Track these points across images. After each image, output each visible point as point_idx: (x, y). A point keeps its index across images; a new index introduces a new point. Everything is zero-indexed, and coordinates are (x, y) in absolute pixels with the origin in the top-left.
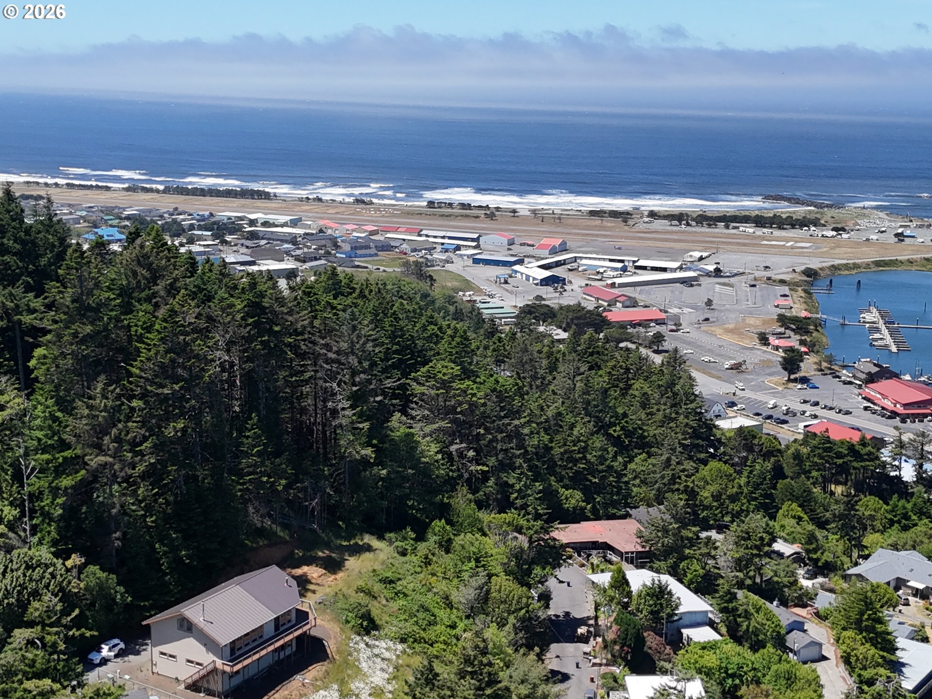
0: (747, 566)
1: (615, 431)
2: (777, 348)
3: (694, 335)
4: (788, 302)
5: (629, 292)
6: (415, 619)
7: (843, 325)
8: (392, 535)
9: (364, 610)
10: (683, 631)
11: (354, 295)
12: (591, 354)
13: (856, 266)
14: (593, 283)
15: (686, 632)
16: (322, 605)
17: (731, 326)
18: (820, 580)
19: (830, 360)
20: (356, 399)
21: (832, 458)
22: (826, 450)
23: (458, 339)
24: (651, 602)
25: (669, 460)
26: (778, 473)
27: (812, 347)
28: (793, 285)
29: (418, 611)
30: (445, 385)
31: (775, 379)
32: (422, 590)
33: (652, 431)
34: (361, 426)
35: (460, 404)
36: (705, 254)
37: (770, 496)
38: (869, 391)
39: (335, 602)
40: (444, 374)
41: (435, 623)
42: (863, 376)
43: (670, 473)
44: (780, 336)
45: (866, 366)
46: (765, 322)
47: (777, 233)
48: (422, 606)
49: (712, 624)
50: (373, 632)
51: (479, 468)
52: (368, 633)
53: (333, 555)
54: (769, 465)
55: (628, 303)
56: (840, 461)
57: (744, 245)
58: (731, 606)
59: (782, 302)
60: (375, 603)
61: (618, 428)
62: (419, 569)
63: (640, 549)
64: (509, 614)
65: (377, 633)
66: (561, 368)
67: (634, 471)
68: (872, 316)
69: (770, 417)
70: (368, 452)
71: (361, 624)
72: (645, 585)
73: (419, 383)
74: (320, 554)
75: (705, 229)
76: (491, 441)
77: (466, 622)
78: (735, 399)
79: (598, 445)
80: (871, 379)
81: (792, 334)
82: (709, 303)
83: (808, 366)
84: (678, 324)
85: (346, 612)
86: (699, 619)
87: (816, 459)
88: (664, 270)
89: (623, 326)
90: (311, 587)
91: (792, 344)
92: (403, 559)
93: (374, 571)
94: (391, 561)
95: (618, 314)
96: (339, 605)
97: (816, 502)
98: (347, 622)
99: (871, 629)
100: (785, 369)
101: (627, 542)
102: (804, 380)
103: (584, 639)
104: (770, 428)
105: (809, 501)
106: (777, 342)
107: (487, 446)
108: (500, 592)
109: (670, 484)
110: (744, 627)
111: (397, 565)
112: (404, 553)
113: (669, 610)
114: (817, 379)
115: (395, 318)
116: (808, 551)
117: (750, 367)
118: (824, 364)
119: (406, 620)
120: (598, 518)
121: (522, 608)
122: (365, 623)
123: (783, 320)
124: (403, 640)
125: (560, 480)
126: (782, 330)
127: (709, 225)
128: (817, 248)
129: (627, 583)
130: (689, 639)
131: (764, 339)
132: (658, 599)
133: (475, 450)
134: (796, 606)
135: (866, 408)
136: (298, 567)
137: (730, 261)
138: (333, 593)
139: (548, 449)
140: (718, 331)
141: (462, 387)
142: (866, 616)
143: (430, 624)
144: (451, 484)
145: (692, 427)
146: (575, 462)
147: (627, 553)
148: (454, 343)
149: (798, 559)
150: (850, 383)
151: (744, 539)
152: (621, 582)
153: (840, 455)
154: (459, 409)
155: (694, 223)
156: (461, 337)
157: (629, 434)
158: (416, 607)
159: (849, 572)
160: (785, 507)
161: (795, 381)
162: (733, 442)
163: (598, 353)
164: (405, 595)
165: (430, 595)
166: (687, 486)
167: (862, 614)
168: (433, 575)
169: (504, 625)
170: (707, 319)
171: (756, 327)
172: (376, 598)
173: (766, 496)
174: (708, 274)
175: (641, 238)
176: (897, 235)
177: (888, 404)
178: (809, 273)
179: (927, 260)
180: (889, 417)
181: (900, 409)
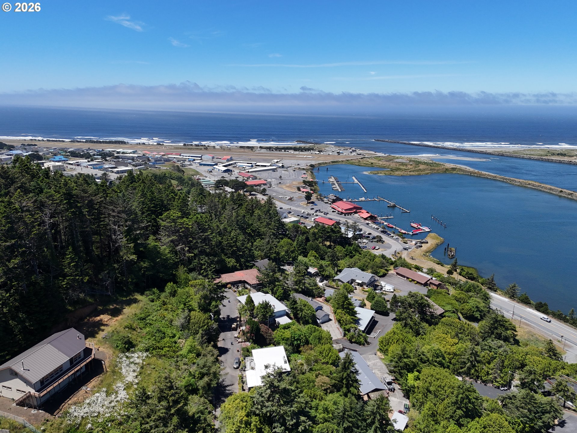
0: (299, 284)
1: (248, 231)
2: (303, 192)
3: (276, 188)
4: (306, 176)
5: (254, 174)
6: (154, 337)
7: (323, 183)
8: (148, 292)
9: (126, 340)
10: (276, 319)
11: (140, 182)
12: (239, 200)
13: (326, 163)
14: (242, 171)
15: (277, 320)
16: (105, 339)
17: (288, 185)
18: (325, 282)
19: (320, 195)
20: (129, 232)
21: (325, 233)
22: (323, 231)
23: (181, 200)
24: (262, 311)
25: (269, 241)
26: (307, 240)
27: (315, 191)
28: (307, 170)
29: (156, 333)
30: (174, 221)
31: (303, 203)
32: (160, 320)
33: (263, 230)
34: (130, 245)
35: (181, 228)
36: (278, 160)
37: (305, 249)
38: (333, 206)
39: (112, 336)
40: (174, 217)
41: (164, 337)
42: (331, 200)
43: (270, 246)
44: (304, 187)
45: (332, 197)
46: (299, 183)
47: (301, 153)
48: (158, 330)
49: (288, 315)
50: (131, 349)
51: (190, 255)
52: (128, 350)
53: (117, 306)
54: (304, 238)
55: (254, 178)
56: (328, 234)
57: (291, 157)
58: (295, 306)
59: (304, 176)
60: (135, 332)
61: (249, 230)
62: (159, 308)
63: (258, 283)
64: (199, 328)
65: (133, 349)
66: (227, 207)
67: (256, 245)
68: (332, 179)
69: (302, 216)
70: (134, 257)
71: (125, 347)
72: (259, 303)
73: (163, 221)
74: (111, 307)
76: (195, 243)
77: (180, 332)
78: (291, 211)
79: (241, 239)
80: (334, 201)
81: (308, 187)
82: (281, 177)
83: (314, 198)
84: (271, 185)
85: (117, 342)
86: (282, 313)
87: (320, 234)
88: (265, 166)
89: (252, 186)
90: (102, 328)
91: (308, 190)
92: (153, 304)
93: (135, 314)
94: (145, 306)
95: (250, 182)
96: (114, 338)
97: (321, 249)
98: (117, 347)
99: (348, 308)
100: (306, 199)
101: (253, 279)
102: (313, 203)
103: (235, 329)
104: (302, 220)
105: (318, 249)
106: (303, 190)
107: (194, 245)
108: (195, 318)
109: (269, 250)
110: (300, 315)
111: (149, 307)
112: (152, 301)
113: (270, 314)
114: (317, 202)
115: (152, 193)
116: (320, 271)
117: (295, 199)
118: (319, 197)
119: (149, 339)
120: (242, 269)
121: (205, 325)
122: (127, 346)
123: (304, 182)
124: (147, 350)
125: (226, 255)
126: (304, 185)
127: (279, 151)
128: (314, 157)
129: (252, 302)
130: (279, 323)
131: (299, 189)
132: (265, 309)
133: (189, 247)
134: (318, 297)
135: (333, 211)
136: (99, 316)
137: (287, 162)
138: (112, 331)
139: (220, 243)
140: (284, 187)
141: (182, 221)
142: (345, 303)
143: (162, 338)
144: (176, 265)
145: (277, 226)
146: (232, 247)
147: (253, 284)
148: (179, 202)
149: (316, 275)
150: (327, 203)
151: (298, 273)
152: (250, 301)
153: (328, 232)
154: (181, 231)
155: (274, 150)
156: (182, 199)
157: (253, 231)
158: (155, 331)
159: (335, 278)
160: (310, 253)
161: (310, 203)
162: (291, 230)
163: (242, 200)
164: (151, 324)
165: (163, 321)
166: (276, 251)
167: (344, 302)
168: (166, 310)
169: (197, 334)
170: (280, 183)
171: (296, 185)
172: (134, 330)
173: (303, 249)
174: (280, 167)
175: (257, 155)
176: (338, 153)
177: (340, 210)
178: (312, 166)
179: (347, 160)
180: (341, 214)
181: (344, 211)
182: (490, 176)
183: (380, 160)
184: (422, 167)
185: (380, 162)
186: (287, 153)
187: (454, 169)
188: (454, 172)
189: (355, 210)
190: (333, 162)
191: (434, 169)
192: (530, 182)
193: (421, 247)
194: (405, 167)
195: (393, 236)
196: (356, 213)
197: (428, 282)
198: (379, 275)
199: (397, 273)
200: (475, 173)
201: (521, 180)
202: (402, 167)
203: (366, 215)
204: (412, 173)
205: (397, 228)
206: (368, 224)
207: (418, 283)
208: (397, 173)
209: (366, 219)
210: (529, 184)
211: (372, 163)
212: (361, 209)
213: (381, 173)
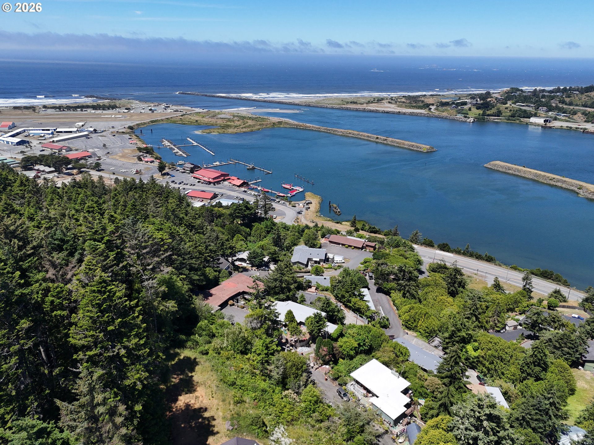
2: (147, 162)
3: (109, 160)
4: (134, 141)
5: (66, 144)
13: (145, 123)
14: (43, 141)
16: (234, 430)
17: (120, 154)
28: (129, 134)
31: (157, 175)
36: (83, 123)
38: (195, 175)
42: (189, 169)
44: (143, 156)
45: (188, 165)
46: (133, 151)
47: (104, 112)
52: (267, 433)
53: (180, 377)
55: (68, 150)
57: (95, 118)
59: (131, 141)
65: (268, 428)
68: (166, 143)
74: (175, 381)
75: (72, 112)
80: (193, 170)
81: (147, 155)
82: (104, 145)
84: (98, 157)
88: (71, 132)
90: (206, 415)
91: (152, 159)
95: (67, 155)
100: (160, 171)
102: (167, 174)
106: (146, 159)
112: (207, 353)
114: (172, 173)
117: (143, 172)
118: (170, 166)
119: (265, 405)
123: (138, 149)
126: (142, 154)
127: (74, 110)
128: (125, 117)
131: (139, 159)
135: (198, 182)
137: (100, 125)
140: (117, 157)
155: (66, 110)
160: (236, 237)
164: (244, 386)
170: (108, 153)
171: (131, 153)
172: (243, 400)
174: (91, 132)
175: (47, 118)
176: (150, 110)
177: (207, 179)
178: (131, 128)
179: (167, 119)
180: (209, 184)
181: (211, 180)
182: (315, 127)
183: (203, 117)
184: (250, 122)
185: (204, 119)
186: (86, 112)
187: (280, 123)
188: (282, 126)
189: (222, 178)
190: (152, 122)
191: (263, 124)
192: (350, 131)
193: (309, 208)
194: (232, 123)
195: (279, 202)
196: (224, 180)
197: (364, 245)
198: (318, 247)
199: (330, 242)
200: (301, 126)
201: (342, 130)
202: (229, 123)
203: (239, 182)
204: (244, 130)
205: (273, 192)
206: (245, 192)
207: (355, 247)
208: (230, 130)
209: (239, 186)
210: (350, 133)
211: (197, 121)
212: (228, 175)
213: (214, 132)
